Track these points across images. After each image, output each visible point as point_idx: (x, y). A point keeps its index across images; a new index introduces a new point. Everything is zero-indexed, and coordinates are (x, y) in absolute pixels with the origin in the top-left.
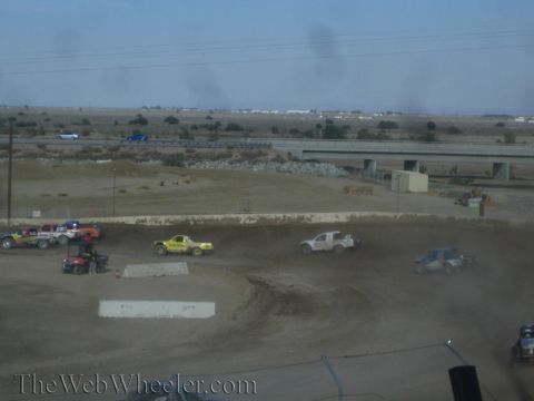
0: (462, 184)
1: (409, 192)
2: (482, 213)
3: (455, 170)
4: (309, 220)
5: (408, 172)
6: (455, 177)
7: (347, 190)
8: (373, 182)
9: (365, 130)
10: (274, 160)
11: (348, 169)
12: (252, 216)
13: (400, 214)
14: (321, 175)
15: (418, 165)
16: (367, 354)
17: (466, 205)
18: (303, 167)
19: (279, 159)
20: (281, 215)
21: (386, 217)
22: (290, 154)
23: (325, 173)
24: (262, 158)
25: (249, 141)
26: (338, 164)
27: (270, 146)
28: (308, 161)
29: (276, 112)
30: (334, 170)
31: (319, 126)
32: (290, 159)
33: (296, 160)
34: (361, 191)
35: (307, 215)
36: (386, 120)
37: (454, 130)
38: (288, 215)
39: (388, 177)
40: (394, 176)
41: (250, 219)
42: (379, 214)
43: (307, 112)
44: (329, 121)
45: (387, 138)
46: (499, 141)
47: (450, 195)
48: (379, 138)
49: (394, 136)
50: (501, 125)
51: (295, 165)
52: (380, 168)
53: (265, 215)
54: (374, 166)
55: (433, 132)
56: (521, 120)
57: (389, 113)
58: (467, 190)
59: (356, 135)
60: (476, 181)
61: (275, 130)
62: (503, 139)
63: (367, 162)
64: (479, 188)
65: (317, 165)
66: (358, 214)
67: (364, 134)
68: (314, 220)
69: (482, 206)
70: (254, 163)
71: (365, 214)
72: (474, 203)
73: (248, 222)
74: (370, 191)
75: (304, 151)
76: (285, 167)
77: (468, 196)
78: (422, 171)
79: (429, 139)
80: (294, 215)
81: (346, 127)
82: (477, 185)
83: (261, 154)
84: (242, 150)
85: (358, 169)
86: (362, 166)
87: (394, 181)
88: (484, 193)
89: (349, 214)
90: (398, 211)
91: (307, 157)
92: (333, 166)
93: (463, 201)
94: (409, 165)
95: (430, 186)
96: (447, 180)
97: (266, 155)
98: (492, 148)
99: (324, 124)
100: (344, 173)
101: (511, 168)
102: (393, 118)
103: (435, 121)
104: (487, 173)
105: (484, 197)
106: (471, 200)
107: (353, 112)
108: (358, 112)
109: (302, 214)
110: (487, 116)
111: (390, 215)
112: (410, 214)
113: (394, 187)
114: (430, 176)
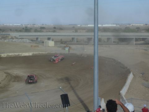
0: (63, 44)
1: (49, 46)
2: (69, 52)
3: (61, 40)
4: (21, 55)
5: (49, 41)
6: (62, 42)
7: (32, 46)
8: (39, 44)
9: (36, 29)
10: (11, 38)
11: (32, 40)
12: (5, 54)
13: (46, 53)
14: (24, 42)
15: (51, 39)
16: (38, 92)
17: (65, 49)
18: (19, 40)
19: (12, 38)
20: (13, 54)
22: (15, 37)
23: (25, 41)
24: (7, 38)
25: (4, 33)
26: (29, 39)
27: (9, 35)
28: (20, 38)
29: (11, 25)
30: (28, 41)
31: (23, 29)
32: (15, 38)
33: (17, 38)
34: (35, 46)
35: (21, 54)
36: (42, 26)
37: (61, 29)
38: (15, 54)
39: (43, 42)
40: (45, 42)
41: (5, 55)
42: (41, 53)
43: (20, 25)
44: (26, 27)
45: (42, 32)
46: (73, 32)
47: (60, 47)
48: (40, 31)
49: (44, 31)
50: (74, 27)
51: (17, 40)
52: (41, 40)
53: (9, 54)
54: (39, 40)
55: (55, 29)
56: (79, 26)
57: (43, 24)
58: (65, 45)
59: (34, 31)
60: (67, 43)
61: (11, 30)
63: (37, 38)
64: (68, 45)
65: (23, 39)
66: (35, 53)
67: (36, 31)
68: (23, 55)
69: (69, 50)
70: (5, 39)
71: (37, 53)
72: (67, 49)
73: (4, 56)
74: (38, 46)
75: (19, 36)
76: (14, 40)
77: (65, 47)
78: (53, 40)
79: (54, 31)
80: (17, 54)
81: (31, 29)
83: (7, 37)
84: (1, 36)
85: (35, 41)
86: (36, 40)
87: (45, 44)
88: (69, 46)
89: (32, 53)
90: (46, 52)
91: (20, 37)
92: (27, 40)
94: (49, 39)
95: (55, 45)
96: (59, 43)
97: (8, 37)
98: (71, 33)
99: (25, 28)
100: (31, 41)
101: (77, 39)
102: (44, 26)
104: (71, 41)
105: (70, 47)
106: (66, 48)
107: (33, 24)
108: (34, 24)
109: (19, 53)
110: (70, 25)
111: (44, 53)
112: (49, 52)
113: (45, 45)
114: (55, 42)
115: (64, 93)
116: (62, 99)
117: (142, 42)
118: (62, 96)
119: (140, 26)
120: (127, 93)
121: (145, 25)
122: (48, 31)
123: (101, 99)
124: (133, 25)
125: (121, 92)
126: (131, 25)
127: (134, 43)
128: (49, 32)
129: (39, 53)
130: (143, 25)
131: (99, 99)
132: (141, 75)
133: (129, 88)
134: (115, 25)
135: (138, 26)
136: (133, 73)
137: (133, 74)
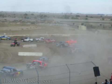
1: (82, 30)
3: (92, 25)
5: (82, 26)
7: (70, 29)
8: (75, 28)
9: (73, 17)
10: (54, 23)
12: (50, 35)
15: (84, 24)
18: (60, 25)
19: (55, 23)
22: (57, 22)
23: (65, 26)
24: (52, 23)
25: (49, 19)
27: (53, 20)
28: (61, 23)
29: (54, 13)
30: (67, 25)
31: (63, 16)
33: (59, 23)
35: (61, 35)
38: (57, 35)
39: (78, 27)
43: (61, 13)
44: (65, 15)
45: (78, 19)
46: (101, 20)
48: (76, 19)
49: (79, 18)
50: (101, 16)
52: (76, 25)
53: (53, 34)
55: (87, 17)
56: (106, 15)
57: (78, 13)
59: (71, 18)
60: (96, 28)
61: (54, 17)
62: (102, 19)
63: (74, 24)
65: (63, 24)
68: (63, 36)
70: (50, 24)
74: (74, 30)
75: (60, 21)
76: (56, 24)
79: (86, 19)
80: (59, 35)
81: (69, 16)
84: (47, 21)
86: (72, 24)
88: (98, 30)
89: (70, 35)
90: (80, 34)
93: (94, 32)
94: (82, 24)
95: (87, 29)
100: (69, 26)
101: (104, 25)
102: (79, 15)
103: (88, 15)
104: (99, 26)
105: (98, 31)
106: (95, 32)
107: (70, 13)
108: (72, 13)
110: (98, 14)
113: (79, 29)
114: (87, 27)
122: (82, 18)
128: (83, 19)
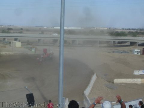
0: (30, 45)
1: (16, 47)
2: (35, 52)
3: (28, 41)
5: (15, 42)
8: (6, 44)
9: (4, 30)
13: (13, 53)
15: (18, 40)
16: (4, 91)
17: (31, 50)
21: (9, 54)
34: (2, 47)
36: (9, 27)
37: (28, 30)
39: (10, 43)
40: (12, 43)
42: (7, 53)
45: (10, 32)
46: (40, 33)
47: (27, 48)
48: (7, 32)
49: (12, 32)
50: (40, 29)
52: (8, 40)
54: (6, 40)
55: (22, 31)
56: (46, 28)
57: (10, 26)
58: (31, 46)
59: (1, 32)
60: (34, 44)
62: (41, 32)
63: (4, 39)
72: (33, 50)
74: (5, 47)
77: (32, 48)
78: (19, 41)
79: (21, 33)
82: (34, 45)
85: (2, 41)
86: (3, 40)
87: (12, 44)
88: (36, 47)
90: (13, 52)
93: (30, 49)
94: (16, 40)
95: (21, 45)
96: (26, 44)
101: (43, 40)
102: (11, 27)
103: (23, 28)
104: (37, 42)
105: (36, 48)
106: (32, 49)
108: (2, 25)
110: (36, 27)
111: (10, 53)
112: (16, 53)
113: (12, 46)
114: (21, 43)
115: (29, 93)
116: (28, 98)
117: (106, 45)
118: (27, 95)
119: (104, 29)
120: (90, 93)
121: (109, 29)
122: (15, 32)
123: (65, 99)
124: (97, 28)
125: (84, 92)
126: (96, 28)
127: (98, 45)
128: (17, 33)
129: (6, 54)
130: (107, 29)
131: (63, 98)
132: (104, 76)
133: (92, 89)
134: (80, 28)
135: (102, 29)
136: (96, 74)
137: (97, 76)
